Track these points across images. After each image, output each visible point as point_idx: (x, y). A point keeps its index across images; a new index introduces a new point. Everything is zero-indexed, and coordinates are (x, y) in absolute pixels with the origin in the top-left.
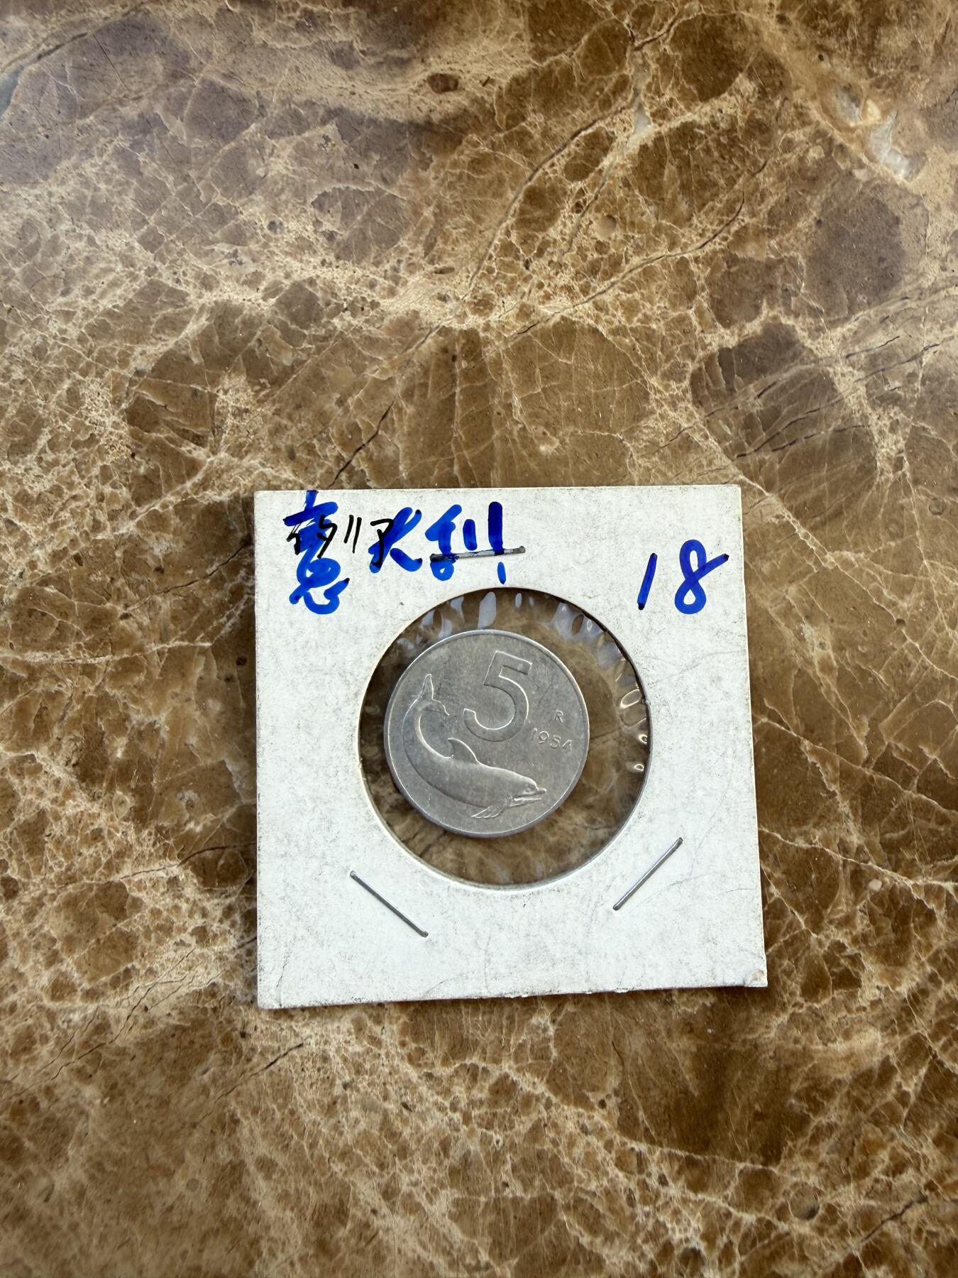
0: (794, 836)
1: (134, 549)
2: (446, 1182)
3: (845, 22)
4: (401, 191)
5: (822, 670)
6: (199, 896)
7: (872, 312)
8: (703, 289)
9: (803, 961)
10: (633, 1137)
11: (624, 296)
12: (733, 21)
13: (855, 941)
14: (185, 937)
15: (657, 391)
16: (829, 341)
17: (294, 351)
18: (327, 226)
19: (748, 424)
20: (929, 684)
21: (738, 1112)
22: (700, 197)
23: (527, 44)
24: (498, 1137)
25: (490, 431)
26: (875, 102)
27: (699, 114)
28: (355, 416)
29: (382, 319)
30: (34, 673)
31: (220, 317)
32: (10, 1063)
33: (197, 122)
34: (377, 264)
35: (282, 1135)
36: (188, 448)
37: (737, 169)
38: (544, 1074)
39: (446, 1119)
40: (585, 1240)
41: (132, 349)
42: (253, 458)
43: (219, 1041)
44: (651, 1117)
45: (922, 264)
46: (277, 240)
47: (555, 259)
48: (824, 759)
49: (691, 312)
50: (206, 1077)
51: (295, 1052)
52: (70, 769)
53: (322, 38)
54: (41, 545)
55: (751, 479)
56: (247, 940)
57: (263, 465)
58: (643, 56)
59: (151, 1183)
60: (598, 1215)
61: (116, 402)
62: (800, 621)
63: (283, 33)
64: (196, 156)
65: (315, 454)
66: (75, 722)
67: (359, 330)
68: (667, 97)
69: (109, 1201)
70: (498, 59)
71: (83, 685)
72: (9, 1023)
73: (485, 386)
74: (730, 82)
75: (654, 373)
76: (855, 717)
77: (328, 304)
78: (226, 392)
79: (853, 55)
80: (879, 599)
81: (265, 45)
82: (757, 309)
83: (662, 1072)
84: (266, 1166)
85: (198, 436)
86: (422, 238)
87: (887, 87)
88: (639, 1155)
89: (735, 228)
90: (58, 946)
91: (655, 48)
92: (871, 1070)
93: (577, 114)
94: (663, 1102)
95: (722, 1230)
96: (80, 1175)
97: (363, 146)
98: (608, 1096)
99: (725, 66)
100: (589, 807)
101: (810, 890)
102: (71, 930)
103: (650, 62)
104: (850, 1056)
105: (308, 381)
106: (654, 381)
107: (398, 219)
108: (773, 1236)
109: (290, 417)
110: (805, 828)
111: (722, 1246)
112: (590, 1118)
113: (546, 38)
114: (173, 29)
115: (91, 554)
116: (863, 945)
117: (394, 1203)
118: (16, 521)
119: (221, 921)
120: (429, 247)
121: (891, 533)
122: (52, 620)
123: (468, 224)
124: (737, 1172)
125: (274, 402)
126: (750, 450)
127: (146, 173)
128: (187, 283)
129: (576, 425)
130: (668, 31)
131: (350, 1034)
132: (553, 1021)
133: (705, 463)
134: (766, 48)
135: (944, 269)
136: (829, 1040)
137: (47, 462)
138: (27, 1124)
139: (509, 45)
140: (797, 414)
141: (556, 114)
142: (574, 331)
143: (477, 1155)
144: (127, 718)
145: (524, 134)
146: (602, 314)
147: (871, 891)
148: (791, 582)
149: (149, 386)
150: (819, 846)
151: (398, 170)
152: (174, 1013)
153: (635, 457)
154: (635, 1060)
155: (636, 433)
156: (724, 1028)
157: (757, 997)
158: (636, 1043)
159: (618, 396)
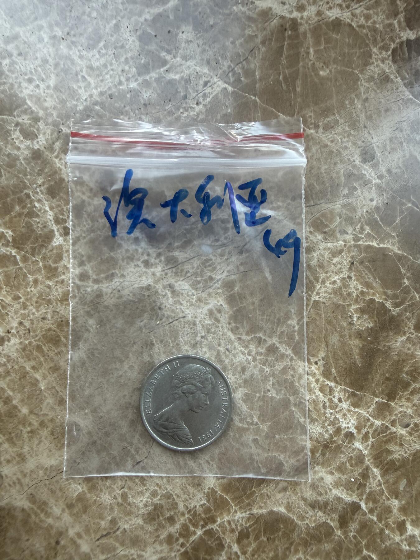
2: (242, 385)
6: (146, 247)
8: (402, 13)
10: (329, 379)
11: (365, 12)
14: (139, 263)
21: (378, 376)
24: (267, 369)
32: (59, 304)
36: (163, 54)
38: (291, 346)
39: (245, 358)
40: (302, 420)
43: (149, 309)
44: (338, 372)
49: (395, 22)
50: (142, 324)
51: (181, 319)
54: (96, 88)
55: (415, 98)
56: (166, 268)
57: (195, 65)
59: (114, 365)
65: (219, 63)
69: (95, 369)
73: (298, 43)
83: (345, 353)
88: (331, 387)
90: (84, 259)
94: (344, 366)
95: (365, 426)
96: (84, 356)
98: (319, 360)
100: (325, 233)
102: (90, 252)
106: (375, 50)
108: (388, 432)
109: (210, 47)
112: (310, 368)
115: (116, 94)
118: (86, 77)
119: (155, 259)
124: (375, 402)
131: (207, 315)
132: (298, 324)
133: (395, 88)
137: (102, 54)
142: (341, 24)
152: (131, 295)
153: (363, 82)
154: (333, 346)
155: (364, 72)
156: (376, 338)
157: (393, 327)
158: (335, 339)
159: (358, 54)
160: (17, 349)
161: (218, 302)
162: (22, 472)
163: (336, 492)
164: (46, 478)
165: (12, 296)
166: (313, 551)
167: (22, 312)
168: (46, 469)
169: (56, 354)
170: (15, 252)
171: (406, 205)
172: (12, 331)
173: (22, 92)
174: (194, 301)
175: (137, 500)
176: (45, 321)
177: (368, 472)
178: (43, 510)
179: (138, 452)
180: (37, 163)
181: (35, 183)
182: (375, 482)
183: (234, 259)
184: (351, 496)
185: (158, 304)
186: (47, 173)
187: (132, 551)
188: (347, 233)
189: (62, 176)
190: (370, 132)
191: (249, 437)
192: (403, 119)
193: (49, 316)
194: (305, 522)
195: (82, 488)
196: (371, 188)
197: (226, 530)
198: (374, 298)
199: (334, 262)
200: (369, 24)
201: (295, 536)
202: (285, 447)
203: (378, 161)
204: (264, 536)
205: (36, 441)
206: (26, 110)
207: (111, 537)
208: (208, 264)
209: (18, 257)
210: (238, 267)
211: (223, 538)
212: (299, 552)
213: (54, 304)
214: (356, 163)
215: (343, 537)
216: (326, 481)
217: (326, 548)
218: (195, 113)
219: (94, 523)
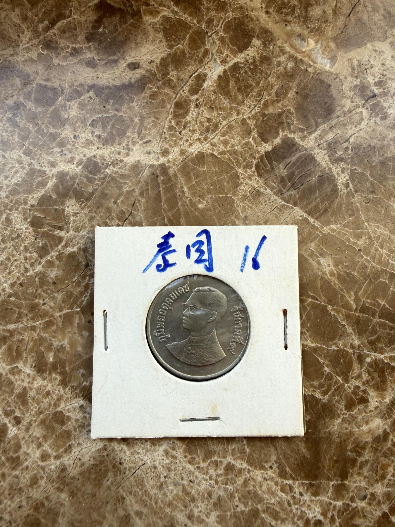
0: (331, 345)
1: (42, 276)
3: (293, 8)
4: (124, 113)
5: (331, 275)
7: (325, 125)
9: (343, 396)
12: (247, 17)
13: (364, 384)
15: (242, 174)
16: (309, 141)
17: (92, 185)
18: (97, 133)
19: (282, 180)
20: (376, 274)
22: (246, 92)
23: (164, 43)
25: (177, 203)
26: (312, 38)
27: (240, 58)
28: (122, 207)
29: (126, 166)
30: (12, 333)
31: (60, 178)
33: (37, 101)
34: (120, 144)
35: (143, 501)
37: (259, 77)
41: (28, 197)
42: (83, 232)
45: (343, 102)
46: (78, 142)
47: (191, 129)
48: (338, 312)
52: (33, 369)
53: (81, 57)
58: (213, 39)
60: (277, 513)
61: (25, 219)
62: (318, 257)
63: (65, 58)
64: (39, 115)
66: (31, 350)
67: (117, 172)
68: (225, 54)
70: (154, 52)
71: (32, 335)
72: (26, 474)
74: (250, 43)
75: (240, 167)
76: (348, 292)
77: (103, 164)
78: (68, 207)
79: (299, 21)
80: (349, 242)
81: (59, 65)
82: (278, 133)
84: (139, 514)
85: (60, 227)
86: (136, 130)
87: (316, 31)
89: (262, 102)
91: (217, 35)
92: (379, 436)
93: (190, 68)
97: (106, 98)
99: (247, 36)
101: (341, 366)
103: (216, 41)
104: (370, 431)
105: (100, 196)
107: (125, 124)
110: (335, 341)
111: (330, 517)
113: (172, 40)
114: (21, 66)
116: (367, 385)
117: (193, 521)
120: (139, 134)
121: (349, 214)
122: (15, 311)
123: (154, 121)
125: (88, 207)
126: (285, 191)
127: (21, 125)
128: (45, 166)
129: (211, 194)
130: (221, 27)
134: (262, 25)
135: (352, 102)
136: (360, 426)
139: (157, 45)
140: (302, 173)
141: (181, 70)
143: (223, 496)
144: (52, 345)
145: (170, 80)
146: (214, 148)
147: (367, 362)
148: (311, 242)
149: (37, 210)
150: (342, 348)
151: (121, 105)
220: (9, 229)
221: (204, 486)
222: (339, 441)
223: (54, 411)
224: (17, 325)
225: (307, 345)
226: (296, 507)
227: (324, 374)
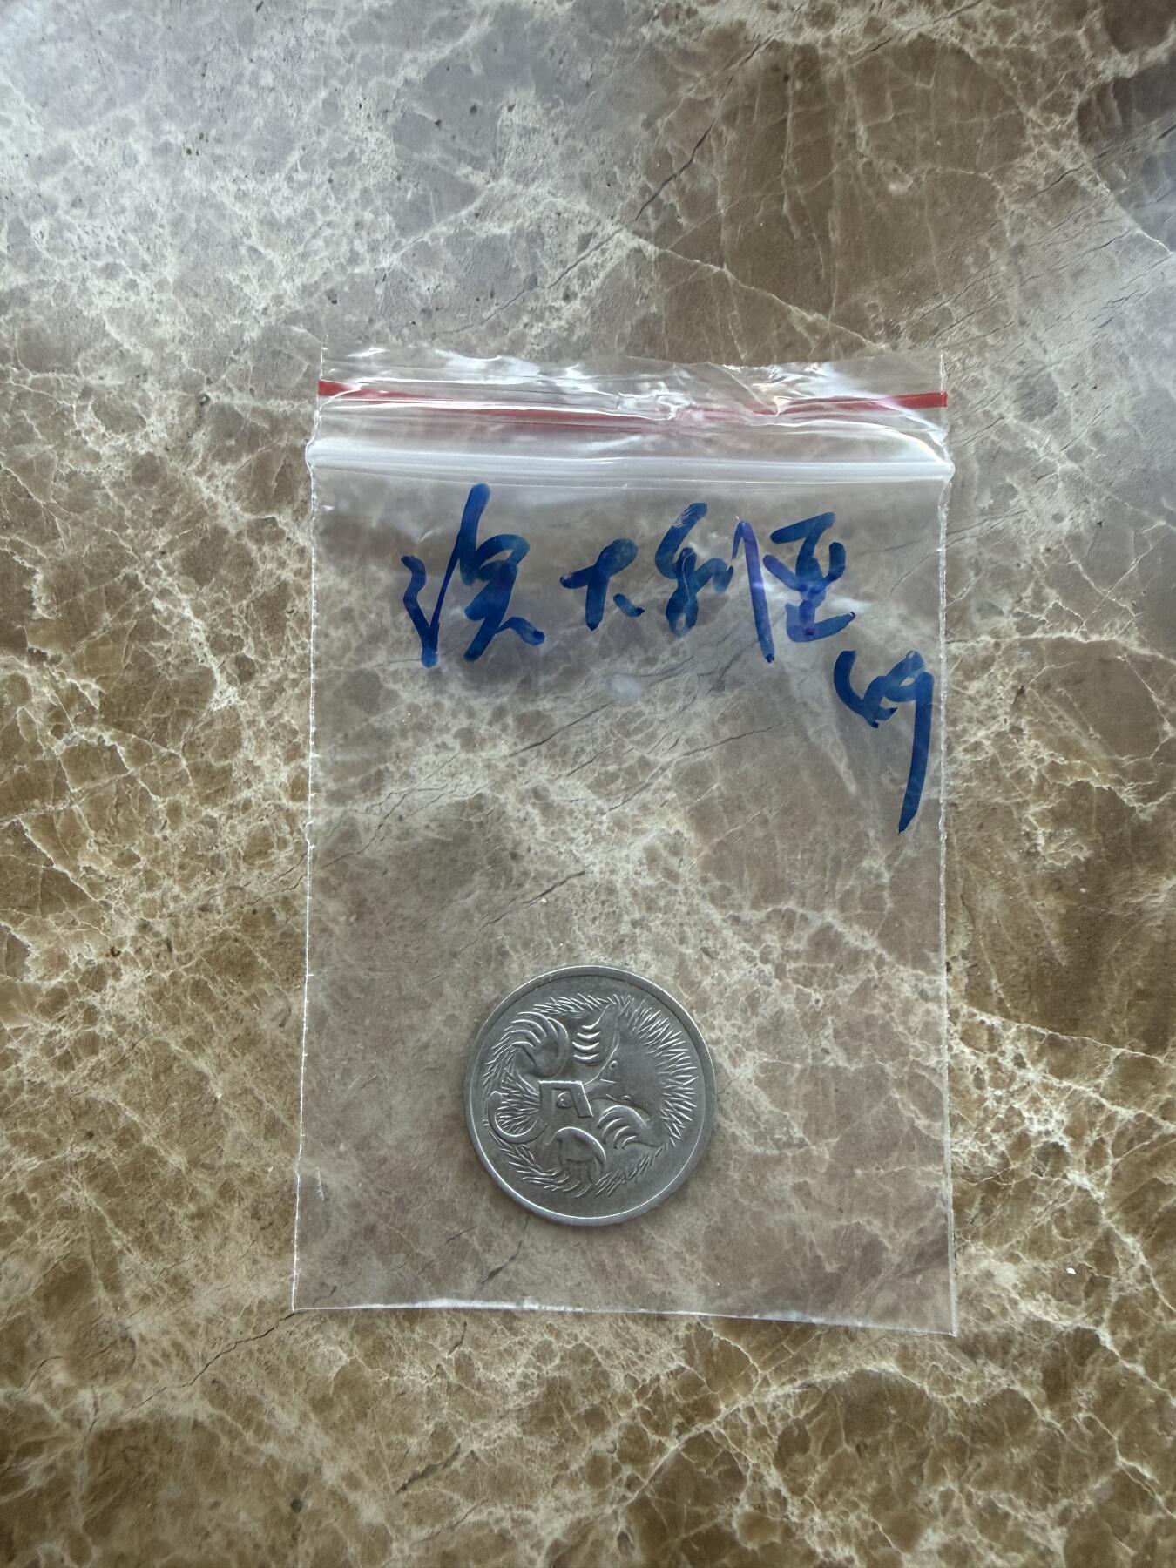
1: (397, 283)
2: (753, 1042)
6: (464, 694)
8: (1095, 7)
10: (984, 1008)
11: (997, 12)
14: (448, 739)
15: (1035, 125)
17: (593, 63)
19: (1149, 166)
21: (1115, 987)
24: (818, 996)
25: (829, 165)
28: (665, 142)
29: (701, 30)
30: (277, 424)
31: (505, 22)
32: (243, 867)
36: (463, 170)
38: (875, 927)
39: (755, 970)
40: (922, 1122)
41: (401, 56)
42: (540, 186)
43: (485, 860)
44: (1008, 987)
49: (1080, 33)
50: (469, 901)
51: (575, 881)
52: (317, 537)
54: (290, 276)
55: (1151, 234)
56: (520, 747)
57: (552, 194)
59: (403, 1015)
60: (937, 1095)
61: (382, 115)
65: (616, 183)
67: (672, 41)
69: (355, 1032)
72: (241, 822)
73: (823, 112)
75: (1031, 102)
77: (636, 10)
82: (1164, 31)
83: (1021, 935)
85: (476, 159)
88: (991, 1029)
90: (300, 739)
94: (1024, 969)
95: (1092, 1124)
96: (323, 1000)
98: (955, 959)
105: (609, 99)
106: (1031, 113)
108: (1155, 1136)
109: (586, 139)
111: (1091, 1144)
112: (930, 982)
115: (346, 289)
118: (261, 249)
119: (490, 724)
122: (300, 365)
124: (1112, 1058)
125: (567, 122)
126: (1150, 199)
129: (934, 161)
131: (641, 864)
132: (889, 867)
133: (1093, 211)
137: (299, 183)
138: (260, 937)
142: (933, 52)
143: (791, 1015)
146: (969, 33)
149: (420, 98)
152: (433, 825)
153: (1006, 201)
154: (988, 918)
155: (1009, 174)
156: (1101, 888)
157: (1143, 854)
158: (990, 899)
159: (987, 129)
160: (141, 997)
161: (669, 824)
162: (184, 1324)
163: (1029, 1308)
164: (250, 1334)
165: (115, 854)
166: (983, 1469)
167: (145, 895)
168: (249, 1311)
169: (247, 1000)
170: (112, 738)
171: (1151, 523)
172: (123, 950)
173: (90, 304)
174: (604, 827)
175: (499, 1374)
176: (209, 916)
177: (1111, 1248)
178: (248, 1422)
179: (490, 1245)
180: (149, 494)
181: (149, 547)
182: (1131, 1273)
183: (701, 705)
184: (1071, 1314)
185: (509, 846)
186: (178, 517)
187: (499, 1511)
188: (1001, 613)
189: (219, 521)
190: (1039, 334)
191: (784, 1181)
192: (1125, 293)
193: (219, 902)
194: (954, 1395)
195: (350, 1355)
196: (1053, 487)
197: (745, 1433)
198: (1085, 780)
199: (971, 692)
200: (1010, 43)
201: (930, 1433)
202: (883, 1200)
203: (1065, 412)
204: (848, 1442)
205: (213, 1239)
206: (107, 351)
207: (438, 1478)
208: (633, 725)
209: (121, 750)
210: (713, 728)
211: (739, 1455)
212: (945, 1477)
213: (230, 867)
214: (1007, 421)
215: (1059, 1426)
216: (999, 1280)
217: (1017, 1460)
218: (563, 323)
219: (389, 1445)
220: (328, 133)
221: (739, 974)
222: (1162, 940)
223: (353, 669)
224: (296, 405)
225: (1125, 649)
226: (999, 1093)
227: (1157, 742)
